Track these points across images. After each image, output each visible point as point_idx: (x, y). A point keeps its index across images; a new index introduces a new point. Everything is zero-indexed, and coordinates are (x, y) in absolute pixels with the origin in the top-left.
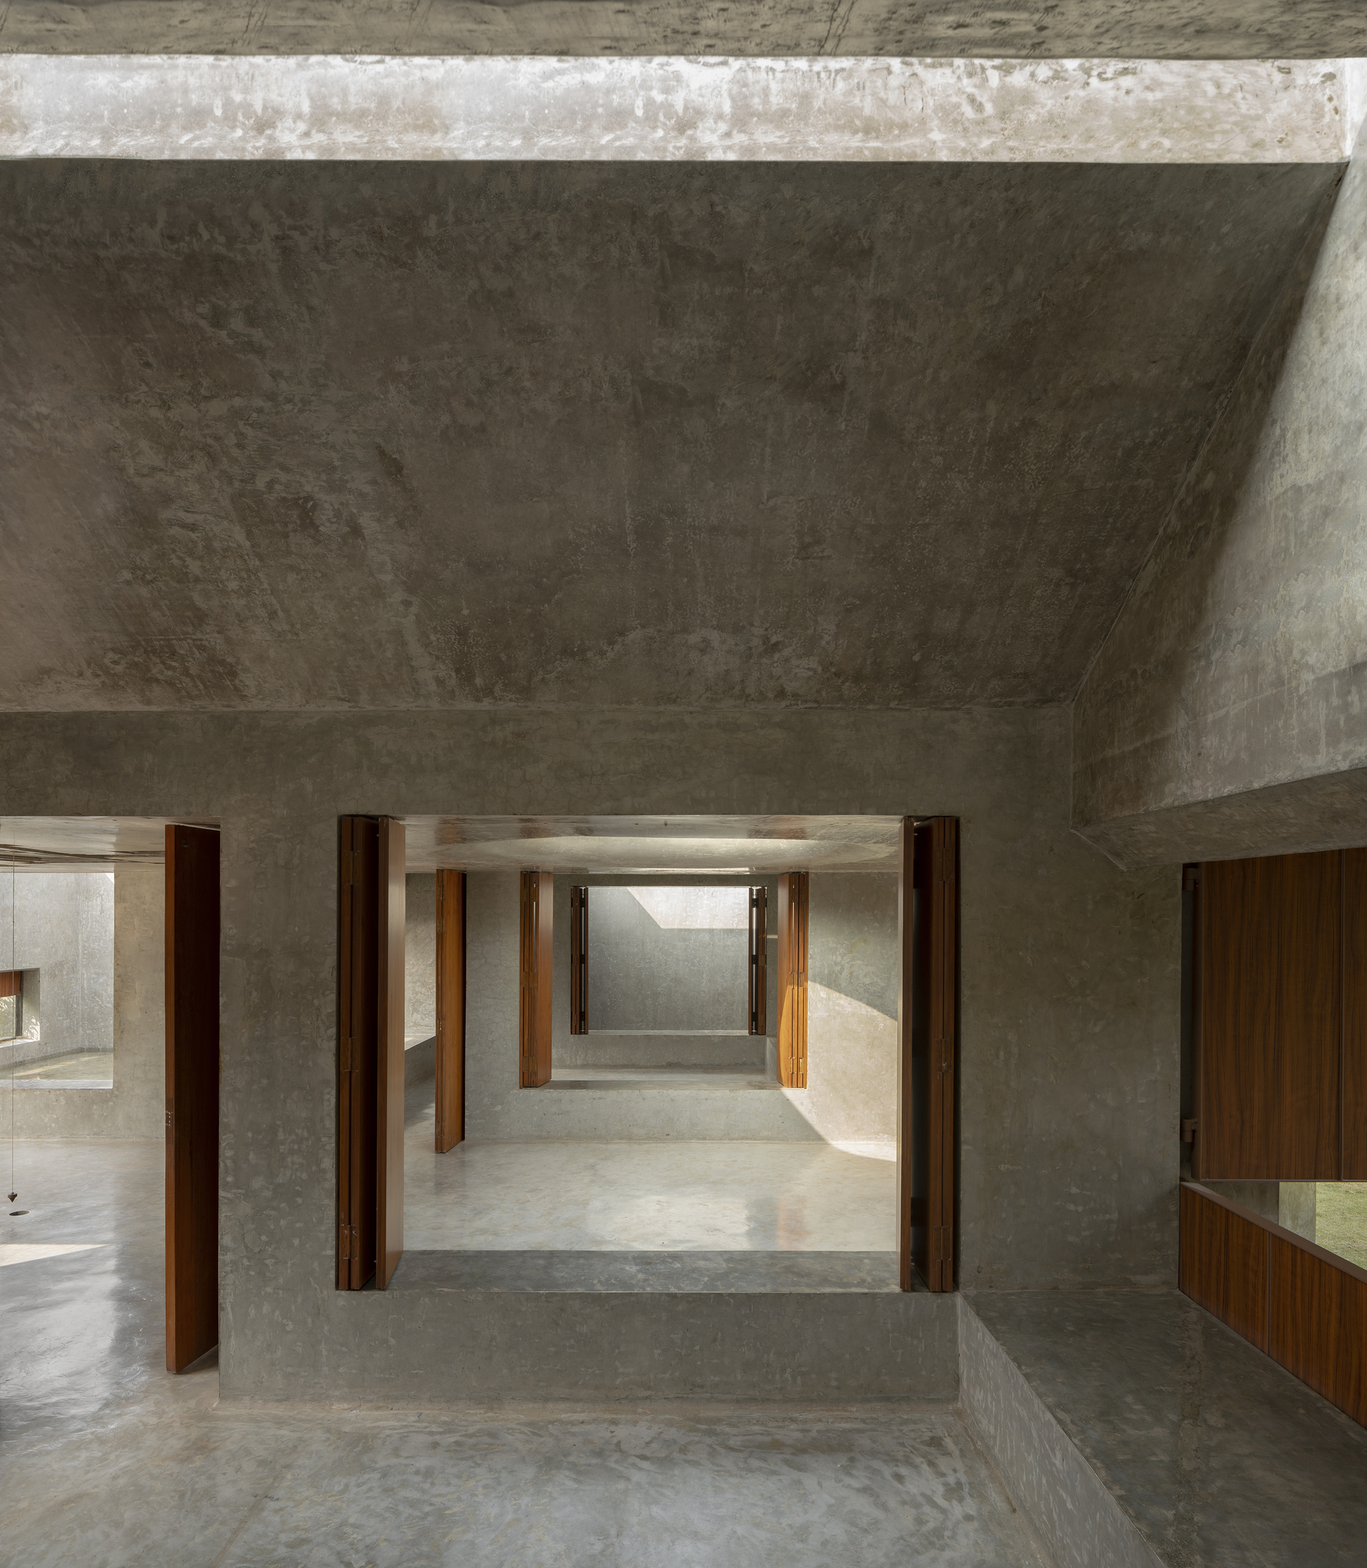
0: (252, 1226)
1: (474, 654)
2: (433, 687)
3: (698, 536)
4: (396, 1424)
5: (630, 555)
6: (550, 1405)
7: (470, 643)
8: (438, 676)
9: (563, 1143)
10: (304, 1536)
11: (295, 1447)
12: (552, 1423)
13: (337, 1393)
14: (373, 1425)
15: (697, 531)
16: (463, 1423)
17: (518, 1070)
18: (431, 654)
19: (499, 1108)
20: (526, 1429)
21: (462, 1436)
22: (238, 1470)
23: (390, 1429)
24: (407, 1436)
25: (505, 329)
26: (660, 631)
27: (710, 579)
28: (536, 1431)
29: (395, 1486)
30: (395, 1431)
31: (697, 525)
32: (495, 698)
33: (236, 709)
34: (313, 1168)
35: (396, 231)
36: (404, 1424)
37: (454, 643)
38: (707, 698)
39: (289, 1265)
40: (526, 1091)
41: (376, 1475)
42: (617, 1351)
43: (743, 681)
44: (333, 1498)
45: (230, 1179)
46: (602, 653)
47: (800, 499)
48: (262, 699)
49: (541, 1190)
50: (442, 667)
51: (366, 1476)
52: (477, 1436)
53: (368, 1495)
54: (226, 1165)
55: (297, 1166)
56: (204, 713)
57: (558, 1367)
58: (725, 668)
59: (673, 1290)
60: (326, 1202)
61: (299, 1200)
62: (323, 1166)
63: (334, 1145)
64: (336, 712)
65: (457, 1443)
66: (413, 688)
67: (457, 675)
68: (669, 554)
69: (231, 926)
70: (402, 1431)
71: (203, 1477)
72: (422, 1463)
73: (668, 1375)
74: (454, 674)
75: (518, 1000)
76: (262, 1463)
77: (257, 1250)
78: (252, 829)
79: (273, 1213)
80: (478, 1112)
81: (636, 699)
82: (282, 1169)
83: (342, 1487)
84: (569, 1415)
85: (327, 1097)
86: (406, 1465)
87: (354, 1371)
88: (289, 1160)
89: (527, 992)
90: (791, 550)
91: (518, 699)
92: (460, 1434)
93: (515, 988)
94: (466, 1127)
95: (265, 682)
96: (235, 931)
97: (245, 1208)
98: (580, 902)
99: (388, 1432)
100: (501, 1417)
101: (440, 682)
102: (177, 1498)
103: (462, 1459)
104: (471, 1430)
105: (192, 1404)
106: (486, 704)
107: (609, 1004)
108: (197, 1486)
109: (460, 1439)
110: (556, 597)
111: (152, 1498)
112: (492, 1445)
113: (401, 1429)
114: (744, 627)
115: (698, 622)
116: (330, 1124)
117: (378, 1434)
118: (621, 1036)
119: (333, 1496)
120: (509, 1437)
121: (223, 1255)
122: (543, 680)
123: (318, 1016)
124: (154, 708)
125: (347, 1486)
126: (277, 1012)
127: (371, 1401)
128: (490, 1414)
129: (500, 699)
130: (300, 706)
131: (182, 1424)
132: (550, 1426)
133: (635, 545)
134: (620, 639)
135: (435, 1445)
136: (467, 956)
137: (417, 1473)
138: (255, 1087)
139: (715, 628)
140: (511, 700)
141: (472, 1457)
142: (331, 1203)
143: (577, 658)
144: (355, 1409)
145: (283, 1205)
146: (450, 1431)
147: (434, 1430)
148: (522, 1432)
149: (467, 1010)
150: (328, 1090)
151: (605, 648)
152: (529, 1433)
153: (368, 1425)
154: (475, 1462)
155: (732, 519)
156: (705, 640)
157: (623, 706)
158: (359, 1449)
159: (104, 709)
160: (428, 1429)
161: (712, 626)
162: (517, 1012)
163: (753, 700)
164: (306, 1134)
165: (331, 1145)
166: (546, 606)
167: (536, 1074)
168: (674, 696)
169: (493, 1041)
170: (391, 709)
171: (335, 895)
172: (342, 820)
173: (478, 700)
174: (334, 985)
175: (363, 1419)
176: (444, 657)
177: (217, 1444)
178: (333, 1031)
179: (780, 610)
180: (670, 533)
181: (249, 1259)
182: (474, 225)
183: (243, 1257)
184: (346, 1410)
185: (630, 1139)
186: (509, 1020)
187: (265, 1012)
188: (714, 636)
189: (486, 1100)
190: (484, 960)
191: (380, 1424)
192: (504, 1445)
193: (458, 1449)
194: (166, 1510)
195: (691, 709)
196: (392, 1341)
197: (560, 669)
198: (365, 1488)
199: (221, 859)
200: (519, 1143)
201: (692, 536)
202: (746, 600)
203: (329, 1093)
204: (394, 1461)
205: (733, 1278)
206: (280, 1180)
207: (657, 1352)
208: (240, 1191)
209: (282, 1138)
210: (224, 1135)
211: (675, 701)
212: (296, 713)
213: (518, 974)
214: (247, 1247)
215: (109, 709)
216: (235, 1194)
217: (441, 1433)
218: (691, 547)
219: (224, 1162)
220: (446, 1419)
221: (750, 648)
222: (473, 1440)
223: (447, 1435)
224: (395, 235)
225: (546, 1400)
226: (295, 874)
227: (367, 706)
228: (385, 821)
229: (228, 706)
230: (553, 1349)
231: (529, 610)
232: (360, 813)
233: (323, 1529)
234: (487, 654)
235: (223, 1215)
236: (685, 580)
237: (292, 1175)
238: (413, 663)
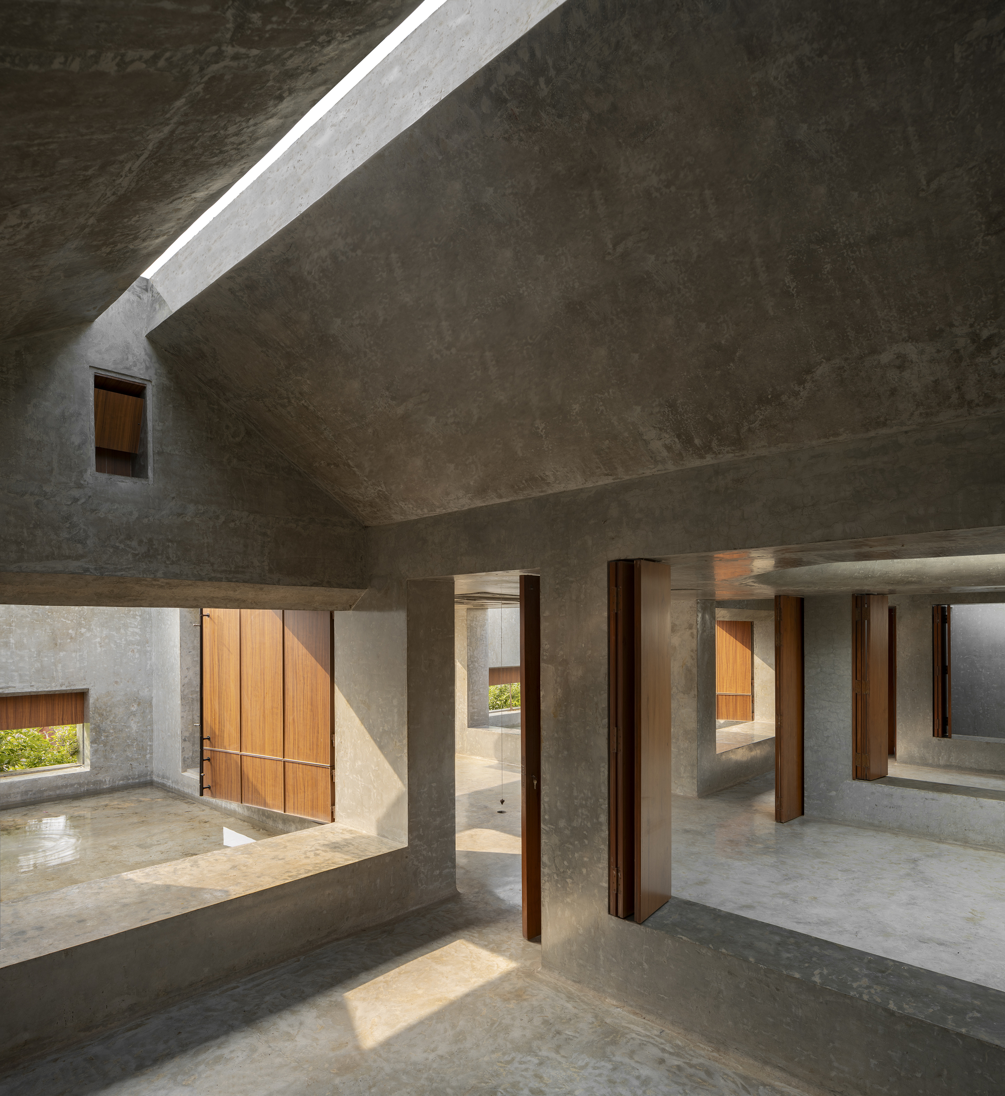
0: (559, 853)
1: (687, 420)
2: (665, 453)
3: (858, 253)
4: (643, 1031)
5: (793, 295)
6: (768, 1069)
7: (681, 412)
8: (665, 444)
9: (894, 834)
10: (543, 1089)
11: (570, 1019)
12: (764, 1085)
13: (610, 991)
14: (627, 1025)
15: (855, 248)
16: (691, 1052)
17: (850, 764)
18: (655, 427)
19: (833, 793)
20: (739, 1081)
21: (685, 1063)
22: (530, 1020)
23: (636, 1034)
24: (645, 1045)
25: (620, 140)
26: (846, 359)
27: (885, 292)
28: (747, 1086)
29: (618, 1081)
30: (639, 1037)
31: (852, 241)
32: (714, 453)
33: (547, 493)
34: (594, 820)
35: (523, 107)
36: (648, 1034)
37: (669, 415)
38: (921, 414)
39: (580, 886)
40: (858, 783)
41: (609, 1066)
42: (831, 1045)
43: (958, 388)
44: (574, 1070)
45: (547, 817)
46: (796, 394)
47: (970, 166)
48: (559, 483)
49: (854, 871)
50: (666, 436)
51: (603, 1063)
52: (696, 1069)
53: (597, 1078)
54: (544, 807)
55: (584, 817)
56: (530, 498)
57: (776, 1038)
58: (932, 379)
59: (892, 1006)
60: (602, 847)
61: (586, 842)
62: (600, 820)
63: (607, 805)
64: (606, 485)
65: (679, 1068)
66: (651, 457)
67: (679, 440)
68: (832, 281)
69: (546, 643)
70: (643, 1039)
71: (509, 1016)
72: (645, 1072)
73: (885, 1089)
74: (676, 440)
75: (850, 704)
76: (546, 1022)
77: (562, 870)
78: (557, 575)
79: (571, 846)
80: (815, 794)
81: (842, 429)
82: (576, 817)
83: (583, 1064)
84: (783, 1085)
85: (602, 769)
86: (633, 1068)
87: (620, 979)
88: (580, 811)
89: (859, 697)
90: (977, 229)
91: (733, 450)
92: (684, 1060)
93: (848, 694)
94: (805, 805)
95: (557, 471)
96: (548, 646)
97: (555, 839)
98: (942, 618)
99: (634, 1035)
100: (723, 1061)
101: (669, 448)
102: (489, 1024)
103: (676, 1083)
104: (695, 1061)
105: (528, 963)
106: (709, 460)
107: (981, 712)
108: (503, 1021)
109: (683, 1065)
110: (737, 354)
111: (477, 1018)
112: (705, 1081)
113: (644, 1036)
114: (941, 331)
115: (886, 339)
116: (604, 789)
117: (627, 1034)
118: (987, 743)
119: (575, 1067)
120: (722, 1081)
121: (543, 869)
122: (750, 430)
123: (597, 709)
124: (505, 500)
125: (587, 1064)
126: (572, 705)
127: (631, 1006)
128: (715, 1054)
129: (719, 453)
130: (583, 484)
131: (517, 975)
132: (761, 1087)
133: (795, 284)
134: (809, 377)
135: (662, 1061)
136: (805, 665)
137: (638, 1078)
138: (560, 756)
139: (908, 341)
140: (728, 452)
141: (684, 1084)
142: (604, 848)
143: (773, 404)
144: (620, 1007)
145: (576, 842)
146: (678, 1055)
147: (667, 1048)
148: (734, 1082)
149: (805, 709)
150: (603, 764)
151: (797, 389)
152: (740, 1086)
153: (624, 1024)
154: (684, 1090)
155: (891, 221)
156: (899, 356)
157: (831, 439)
158: (608, 1039)
159: (481, 505)
160: (663, 1046)
161: (903, 340)
162: (850, 714)
163: (978, 405)
164: (590, 795)
165: (605, 806)
166: (731, 364)
167: (869, 769)
168: (882, 419)
169: (828, 737)
170: (641, 476)
171: (606, 620)
172: (609, 563)
173: (702, 457)
174: (606, 687)
175: (622, 1018)
176: (665, 428)
177: (528, 997)
178: (606, 720)
179: (984, 299)
180: (827, 260)
181: (557, 875)
182: (570, 67)
183: (554, 873)
184: (614, 1005)
185: (966, 842)
186: (842, 720)
187: (565, 703)
188: (910, 350)
189: (822, 785)
190: (819, 669)
191: (632, 1026)
192: (714, 1086)
193: (677, 1072)
194: (481, 1029)
195: (905, 428)
196: (646, 966)
197: (761, 417)
198: (597, 1072)
199: (541, 597)
200: (851, 826)
201: (851, 255)
202: (935, 302)
203: (604, 767)
204: (627, 1060)
205: (971, 1018)
206: (575, 824)
207: (873, 1062)
208: (552, 826)
209: (576, 794)
210: (544, 786)
211: (884, 424)
212: (581, 489)
213: (850, 682)
214: (556, 867)
215: (484, 505)
216: (549, 828)
217: (670, 1053)
218: (853, 267)
219: (544, 805)
220: (680, 1043)
221: (957, 351)
222: (692, 1071)
223: (674, 1057)
224: (523, 110)
225: (766, 1062)
226: (582, 606)
227: (624, 477)
228: (638, 563)
229: (542, 492)
230: (771, 1020)
231: (718, 372)
232: (621, 559)
233: (557, 1090)
234: (697, 418)
235: (543, 841)
236: (858, 301)
237: (581, 822)
238: (645, 437)
